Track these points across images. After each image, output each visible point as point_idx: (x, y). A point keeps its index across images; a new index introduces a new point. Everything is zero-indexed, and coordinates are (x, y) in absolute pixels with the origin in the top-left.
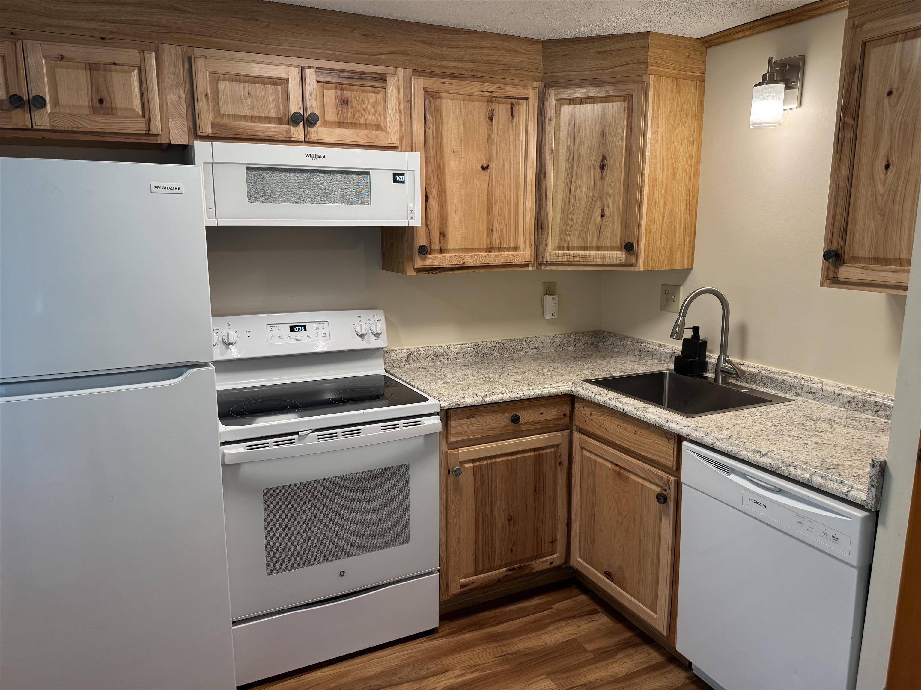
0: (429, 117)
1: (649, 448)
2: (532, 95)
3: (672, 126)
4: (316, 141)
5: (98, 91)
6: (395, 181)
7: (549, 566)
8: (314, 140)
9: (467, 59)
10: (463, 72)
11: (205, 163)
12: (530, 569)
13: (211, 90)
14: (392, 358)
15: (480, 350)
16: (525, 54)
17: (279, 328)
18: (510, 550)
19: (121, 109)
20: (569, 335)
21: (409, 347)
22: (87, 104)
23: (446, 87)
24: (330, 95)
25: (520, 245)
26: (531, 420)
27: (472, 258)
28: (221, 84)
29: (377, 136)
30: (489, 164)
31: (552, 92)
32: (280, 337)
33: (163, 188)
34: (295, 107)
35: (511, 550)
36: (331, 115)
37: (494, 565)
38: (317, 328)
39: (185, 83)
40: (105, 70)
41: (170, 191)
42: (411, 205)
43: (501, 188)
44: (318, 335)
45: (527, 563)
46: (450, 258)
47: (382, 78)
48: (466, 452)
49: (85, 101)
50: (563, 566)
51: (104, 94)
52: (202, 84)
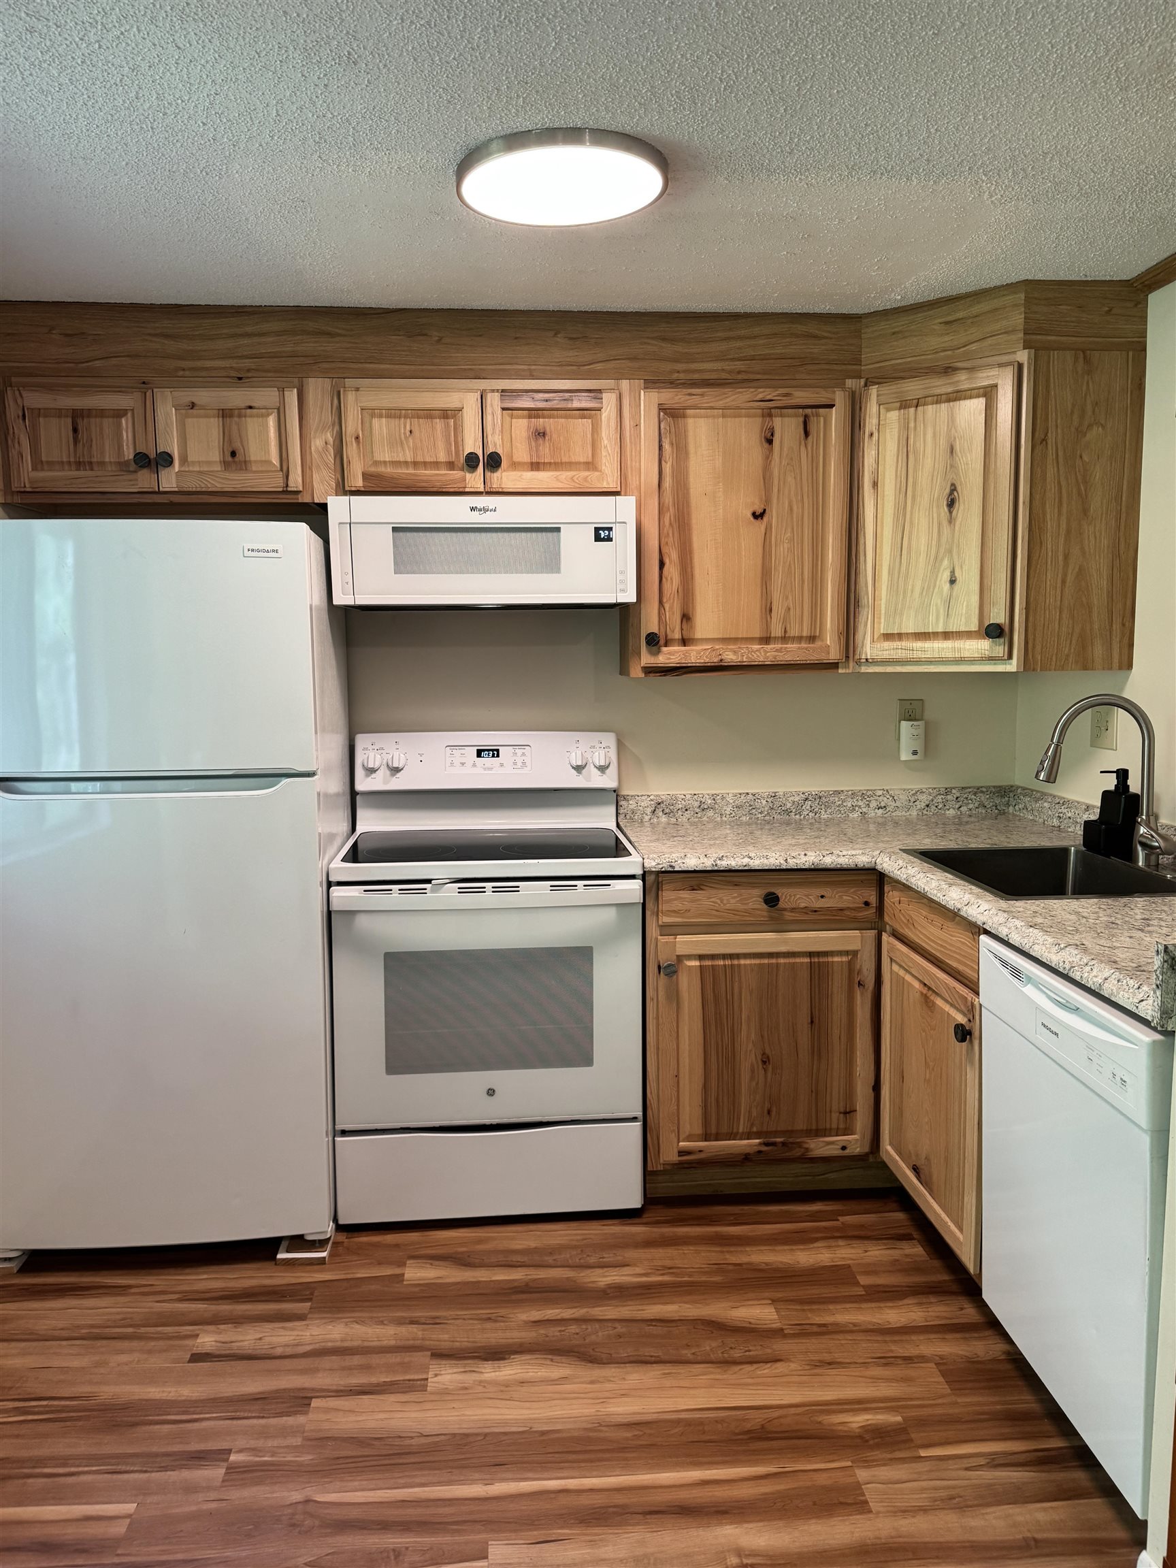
0: (666, 446)
1: (955, 952)
2: (840, 398)
3: (1077, 429)
4: (500, 490)
5: (230, 441)
6: (598, 538)
7: (839, 1152)
8: (497, 490)
9: (731, 357)
10: (724, 376)
11: (340, 523)
12: (802, 1150)
13: (363, 430)
14: (631, 807)
15: (777, 804)
16: (831, 338)
17: (463, 751)
18: (766, 1111)
19: (256, 462)
20: (948, 791)
21: (660, 793)
22: (218, 460)
23: (692, 400)
24: (521, 426)
25: (818, 632)
26: (803, 905)
27: (735, 652)
28: (375, 424)
29: (586, 478)
30: (765, 510)
31: (874, 390)
32: (463, 764)
33: (258, 551)
34: (471, 444)
35: (769, 1112)
36: (523, 453)
37: (738, 1129)
38: (515, 754)
39: (333, 425)
40: (240, 416)
41: (266, 554)
42: (621, 572)
43: (786, 545)
44: (515, 763)
45: (798, 1140)
46: (698, 652)
47: (594, 397)
48: (686, 943)
49: (215, 456)
50: (867, 1155)
51: (237, 445)
52: (352, 424)
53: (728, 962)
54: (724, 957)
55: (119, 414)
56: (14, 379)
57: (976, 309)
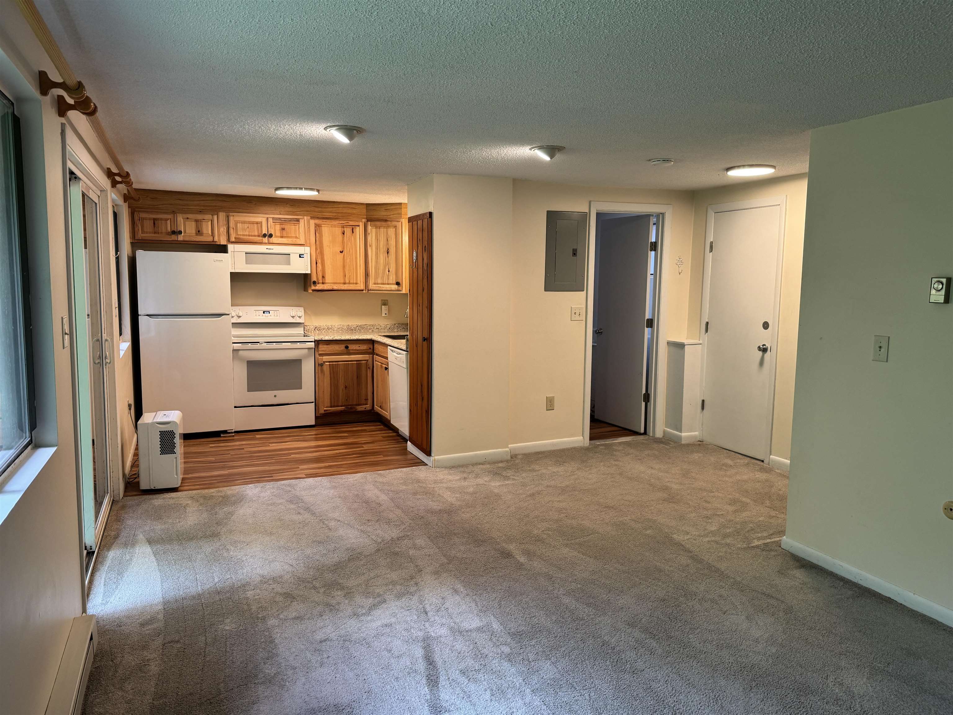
0: (317, 234)
1: (384, 353)
2: (362, 224)
5: (198, 228)
6: (300, 257)
7: (364, 410)
8: (272, 243)
9: (333, 212)
10: (331, 217)
11: (231, 251)
12: (355, 409)
13: (235, 226)
14: (307, 328)
16: (358, 209)
17: (259, 312)
19: (205, 233)
20: (395, 324)
21: (316, 325)
23: (323, 223)
24: (278, 227)
25: (359, 282)
26: (354, 349)
27: (337, 286)
28: (238, 225)
29: (295, 241)
30: (343, 251)
31: (369, 223)
32: (259, 315)
33: (217, 260)
34: (265, 231)
35: (347, 400)
36: (278, 234)
37: (339, 405)
38: (274, 313)
39: (227, 225)
40: (201, 222)
41: (219, 261)
42: (307, 266)
43: (349, 259)
44: (274, 315)
45: (354, 407)
46: (327, 286)
47: (298, 220)
48: (325, 358)
49: (194, 232)
50: (371, 410)
51: (200, 229)
52: (232, 224)
53: (336, 363)
54: (335, 362)
55: (166, 220)
56: (136, 209)
57: (392, 207)
